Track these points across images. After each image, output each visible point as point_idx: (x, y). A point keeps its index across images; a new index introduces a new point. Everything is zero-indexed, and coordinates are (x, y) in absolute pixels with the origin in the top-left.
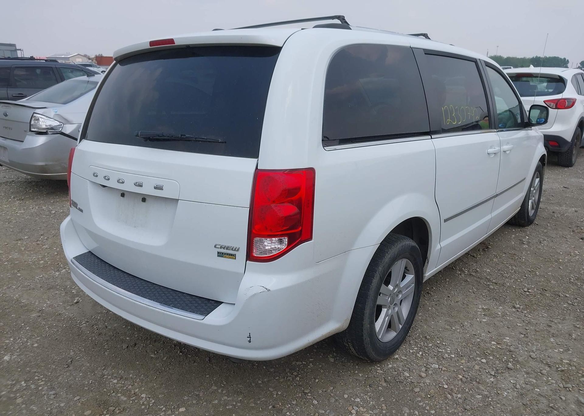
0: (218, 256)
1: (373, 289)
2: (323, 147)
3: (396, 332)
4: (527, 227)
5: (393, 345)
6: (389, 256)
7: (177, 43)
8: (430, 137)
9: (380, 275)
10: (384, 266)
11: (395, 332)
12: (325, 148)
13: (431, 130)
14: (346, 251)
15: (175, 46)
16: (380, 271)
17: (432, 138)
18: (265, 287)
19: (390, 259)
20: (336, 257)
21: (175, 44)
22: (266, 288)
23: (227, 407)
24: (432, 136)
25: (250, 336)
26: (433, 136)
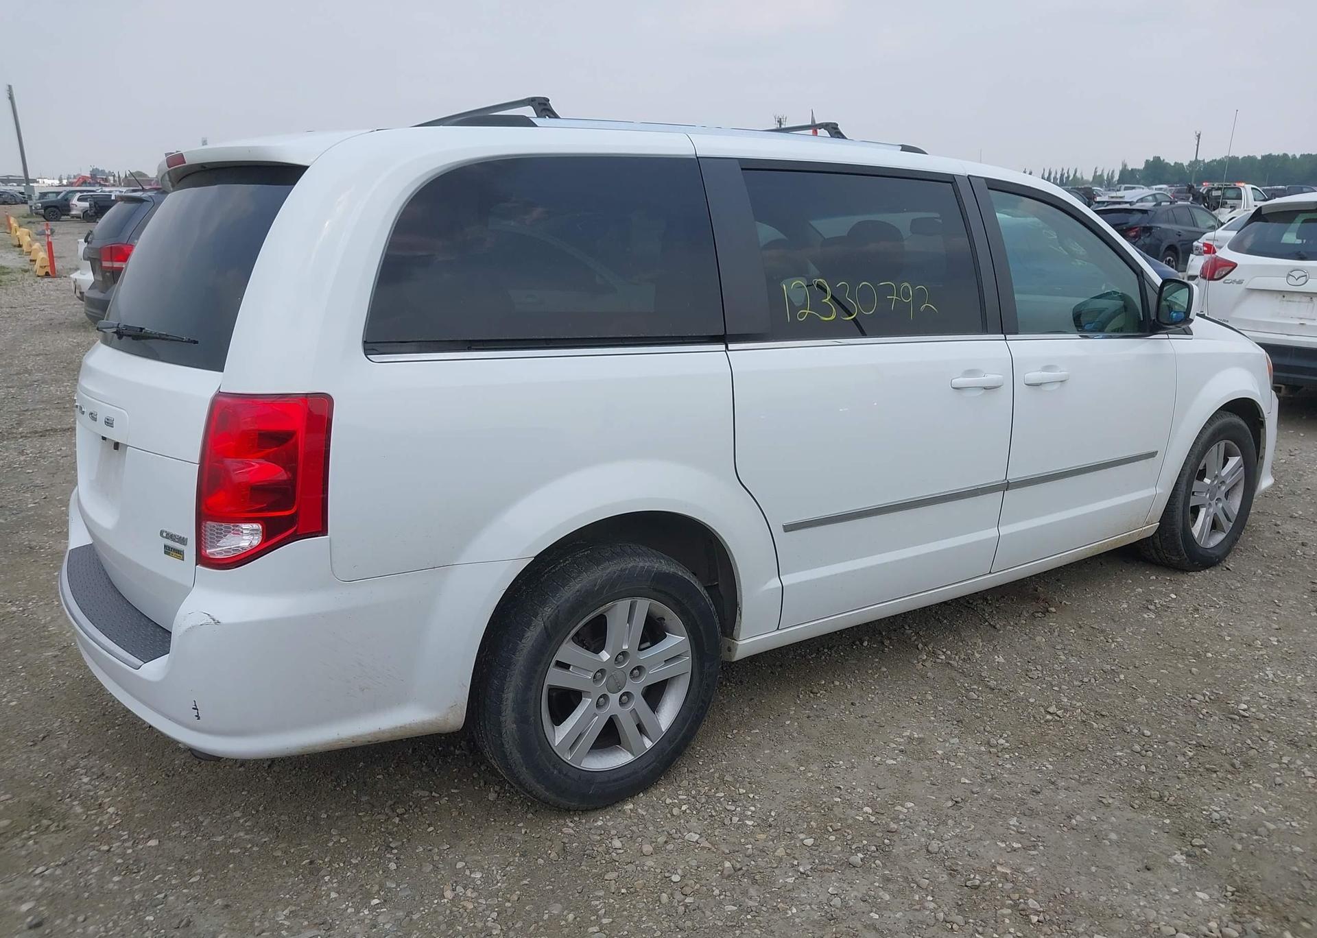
0: (165, 553)
1: (525, 651)
2: (366, 355)
3: (633, 755)
4: (1193, 573)
5: (616, 780)
6: (578, 587)
7: (189, 160)
8: (723, 347)
9: (544, 623)
10: (558, 607)
11: (630, 753)
12: (368, 356)
13: (728, 333)
14: (440, 566)
15: (187, 166)
16: (547, 616)
17: (730, 348)
18: (211, 615)
19: (578, 594)
20: (406, 575)
21: (185, 163)
22: (214, 617)
23: (231, 851)
24: (729, 345)
25: (195, 705)
26: (731, 346)
